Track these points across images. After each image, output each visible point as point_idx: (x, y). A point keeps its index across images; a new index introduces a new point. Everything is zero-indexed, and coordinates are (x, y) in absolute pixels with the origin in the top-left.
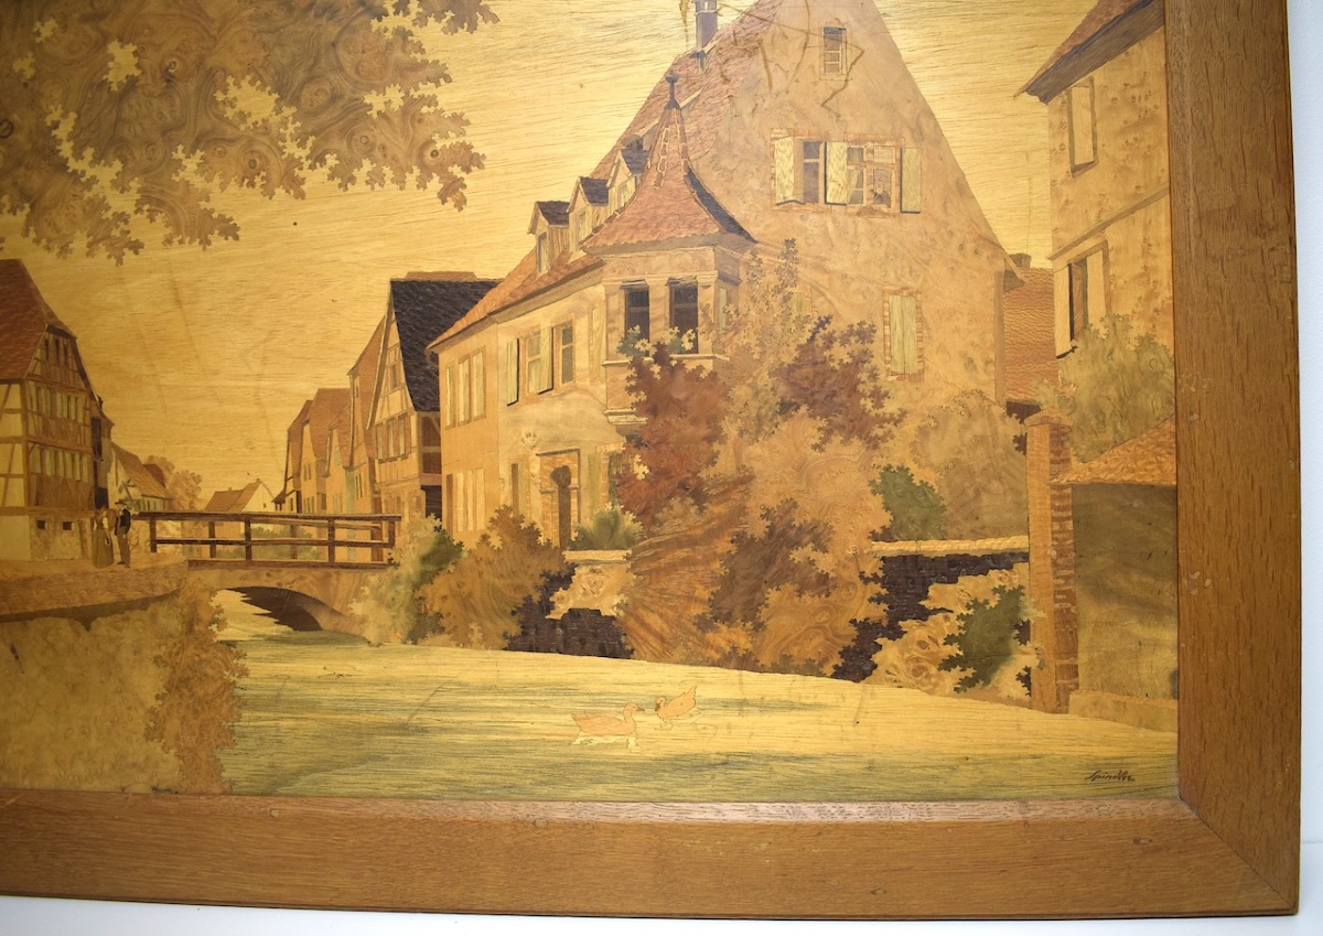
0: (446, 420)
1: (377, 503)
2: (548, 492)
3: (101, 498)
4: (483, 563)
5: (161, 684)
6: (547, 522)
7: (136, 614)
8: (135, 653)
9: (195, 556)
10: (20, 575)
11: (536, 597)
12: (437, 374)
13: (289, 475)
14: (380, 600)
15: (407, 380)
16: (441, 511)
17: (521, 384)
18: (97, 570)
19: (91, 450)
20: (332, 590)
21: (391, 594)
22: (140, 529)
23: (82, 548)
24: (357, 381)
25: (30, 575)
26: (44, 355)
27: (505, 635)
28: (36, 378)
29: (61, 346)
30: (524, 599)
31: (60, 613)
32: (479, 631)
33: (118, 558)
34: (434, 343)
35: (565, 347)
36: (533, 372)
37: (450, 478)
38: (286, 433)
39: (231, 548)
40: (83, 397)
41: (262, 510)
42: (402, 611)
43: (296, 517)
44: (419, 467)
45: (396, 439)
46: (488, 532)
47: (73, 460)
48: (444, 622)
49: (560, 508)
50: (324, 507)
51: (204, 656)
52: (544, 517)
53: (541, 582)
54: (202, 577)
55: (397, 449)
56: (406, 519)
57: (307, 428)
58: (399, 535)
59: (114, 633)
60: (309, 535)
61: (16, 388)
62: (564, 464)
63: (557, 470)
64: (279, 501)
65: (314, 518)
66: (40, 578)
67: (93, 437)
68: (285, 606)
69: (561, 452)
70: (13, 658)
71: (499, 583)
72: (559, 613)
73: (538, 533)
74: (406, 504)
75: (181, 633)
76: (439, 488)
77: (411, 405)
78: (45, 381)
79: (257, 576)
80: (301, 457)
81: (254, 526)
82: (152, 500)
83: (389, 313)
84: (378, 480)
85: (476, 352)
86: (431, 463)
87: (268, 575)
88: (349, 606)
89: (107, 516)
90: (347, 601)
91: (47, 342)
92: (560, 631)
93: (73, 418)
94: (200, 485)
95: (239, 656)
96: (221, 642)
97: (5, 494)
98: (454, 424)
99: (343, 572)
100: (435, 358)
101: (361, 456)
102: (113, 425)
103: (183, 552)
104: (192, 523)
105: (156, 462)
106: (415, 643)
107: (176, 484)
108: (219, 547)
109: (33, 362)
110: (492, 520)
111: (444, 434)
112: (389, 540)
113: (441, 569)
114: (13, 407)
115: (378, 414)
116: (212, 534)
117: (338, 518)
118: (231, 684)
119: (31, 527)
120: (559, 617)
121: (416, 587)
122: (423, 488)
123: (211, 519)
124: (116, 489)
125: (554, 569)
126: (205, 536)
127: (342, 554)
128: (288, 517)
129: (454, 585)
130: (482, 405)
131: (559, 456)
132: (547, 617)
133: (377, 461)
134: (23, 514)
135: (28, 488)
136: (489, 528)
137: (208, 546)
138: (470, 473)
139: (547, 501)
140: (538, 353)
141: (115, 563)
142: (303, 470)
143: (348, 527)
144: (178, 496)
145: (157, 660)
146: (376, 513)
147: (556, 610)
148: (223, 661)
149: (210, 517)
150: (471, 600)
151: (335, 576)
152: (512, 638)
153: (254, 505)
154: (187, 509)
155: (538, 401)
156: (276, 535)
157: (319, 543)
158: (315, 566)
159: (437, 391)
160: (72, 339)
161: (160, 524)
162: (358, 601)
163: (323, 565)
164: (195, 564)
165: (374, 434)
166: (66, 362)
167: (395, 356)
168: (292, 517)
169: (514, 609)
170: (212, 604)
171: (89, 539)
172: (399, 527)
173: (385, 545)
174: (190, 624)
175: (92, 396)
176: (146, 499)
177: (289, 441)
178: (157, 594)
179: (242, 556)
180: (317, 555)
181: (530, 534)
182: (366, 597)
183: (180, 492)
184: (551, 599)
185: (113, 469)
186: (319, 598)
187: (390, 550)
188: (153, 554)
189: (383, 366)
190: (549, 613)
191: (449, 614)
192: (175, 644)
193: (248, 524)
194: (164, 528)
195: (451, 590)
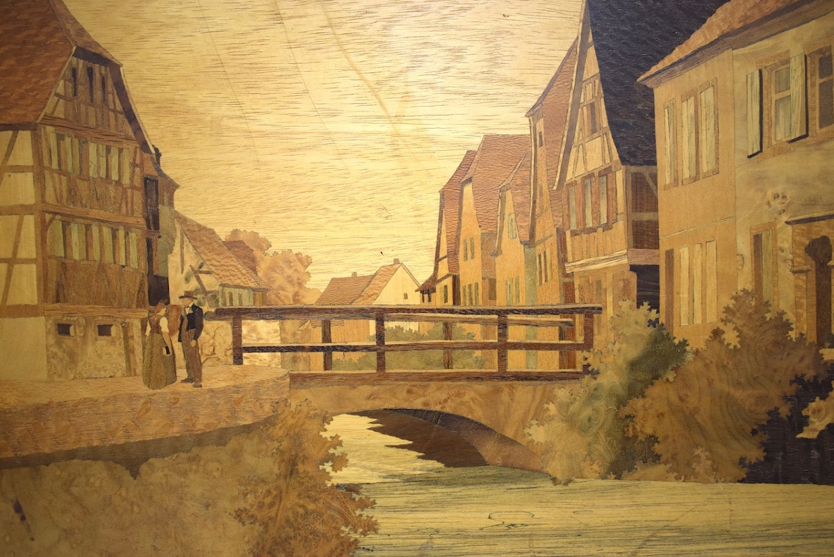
0: (665, 177)
1: (568, 290)
2: (801, 272)
3: (158, 291)
4: (713, 368)
5: (247, 547)
6: (800, 311)
7: (208, 453)
8: (207, 506)
9: (301, 369)
10: (30, 401)
11: (784, 411)
12: (653, 115)
13: (441, 256)
14: (571, 421)
15: (610, 123)
16: (658, 298)
17: (765, 127)
18: (151, 391)
19: (142, 221)
20: (502, 411)
21: (588, 412)
22: (216, 334)
23: (128, 361)
24: (540, 126)
25: (45, 401)
26: (70, 90)
27: (742, 462)
28: (58, 122)
29: (97, 76)
30: (770, 413)
31: (93, 454)
32: (708, 459)
33: (182, 373)
34: (648, 74)
35: (822, 80)
36: (781, 113)
37: (670, 255)
38: (438, 196)
39: (355, 356)
40: (130, 148)
41: (401, 302)
42: (602, 436)
43: (452, 311)
44: (628, 241)
45: (596, 205)
46: (721, 326)
47: (114, 237)
48: (658, 448)
49: (818, 292)
50: (492, 295)
51: (311, 507)
52: (797, 304)
53: (791, 390)
54: (310, 397)
55: (597, 216)
56: (610, 311)
57: (468, 189)
58: (599, 333)
59: (175, 479)
60: (471, 336)
61: (25, 137)
62: (823, 234)
63: (814, 242)
64: (427, 290)
65: (478, 312)
66: (60, 404)
67: (146, 204)
68: (433, 435)
69: (819, 219)
70: (17, 518)
71: (738, 394)
72: (815, 430)
73: (787, 326)
74: (610, 290)
75: (278, 476)
76: (655, 269)
77: (616, 157)
78: (73, 127)
79: (394, 395)
80: (459, 228)
81: (389, 325)
82: (236, 292)
83: (584, 34)
84: (570, 259)
85: (704, 88)
86: (644, 235)
87: (409, 392)
88: (527, 430)
89: (167, 315)
90: (524, 423)
91: (74, 72)
92: (815, 454)
93: (115, 177)
94: (309, 269)
95: (364, 505)
96: (338, 486)
97: (7, 286)
98: (676, 182)
99: (518, 384)
100: (649, 95)
101: (547, 227)
102: (177, 187)
103: (283, 364)
104: (297, 322)
105: (242, 237)
106: (619, 477)
107: (273, 268)
108: (336, 355)
109: (53, 100)
110: (727, 310)
111: (662, 195)
112: (585, 339)
113: (656, 378)
114: (21, 163)
115: (570, 168)
116: (326, 337)
117: (513, 312)
118: (350, 545)
119: (48, 333)
120: (814, 435)
121: (621, 402)
122: (633, 268)
123: (327, 316)
124: (181, 277)
125: (810, 374)
126: (318, 342)
127: (517, 361)
128: (440, 311)
129: (674, 398)
130: (713, 156)
131: (816, 223)
132: (799, 436)
133: (568, 233)
134: (36, 315)
135: (43, 279)
136: (722, 320)
137: (321, 354)
138: (698, 247)
139: (801, 283)
140: (788, 88)
141: (179, 380)
142: (462, 247)
143: (527, 324)
144: (275, 286)
145: (239, 515)
146: (566, 302)
147: (811, 426)
148: (340, 513)
149: (326, 314)
150: (697, 416)
151: (506, 390)
152: (752, 466)
153: (388, 297)
154: (289, 304)
155: (787, 151)
156: (423, 337)
157: (484, 346)
158: (478, 378)
159: (651, 138)
160: (114, 67)
161: (247, 326)
162: (541, 424)
163: (490, 377)
164: (298, 380)
165: (564, 196)
166: (105, 100)
167: (592, 92)
168: (446, 311)
169: (755, 427)
170: (324, 434)
171: (138, 350)
172: (600, 321)
173: (579, 347)
174: (291, 465)
175: (144, 146)
176: (227, 290)
177: (442, 207)
178: (242, 423)
179: (371, 367)
180: (482, 364)
181: (776, 327)
182: (551, 418)
183: (279, 280)
184: (804, 413)
185: (177, 249)
186: (484, 422)
187: (586, 354)
188: (236, 368)
189: (576, 104)
190: (801, 431)
191: (666, 437)
192: (269, 492)
193: (380, 322)
194: (254, 330)
195: (670, 404)
